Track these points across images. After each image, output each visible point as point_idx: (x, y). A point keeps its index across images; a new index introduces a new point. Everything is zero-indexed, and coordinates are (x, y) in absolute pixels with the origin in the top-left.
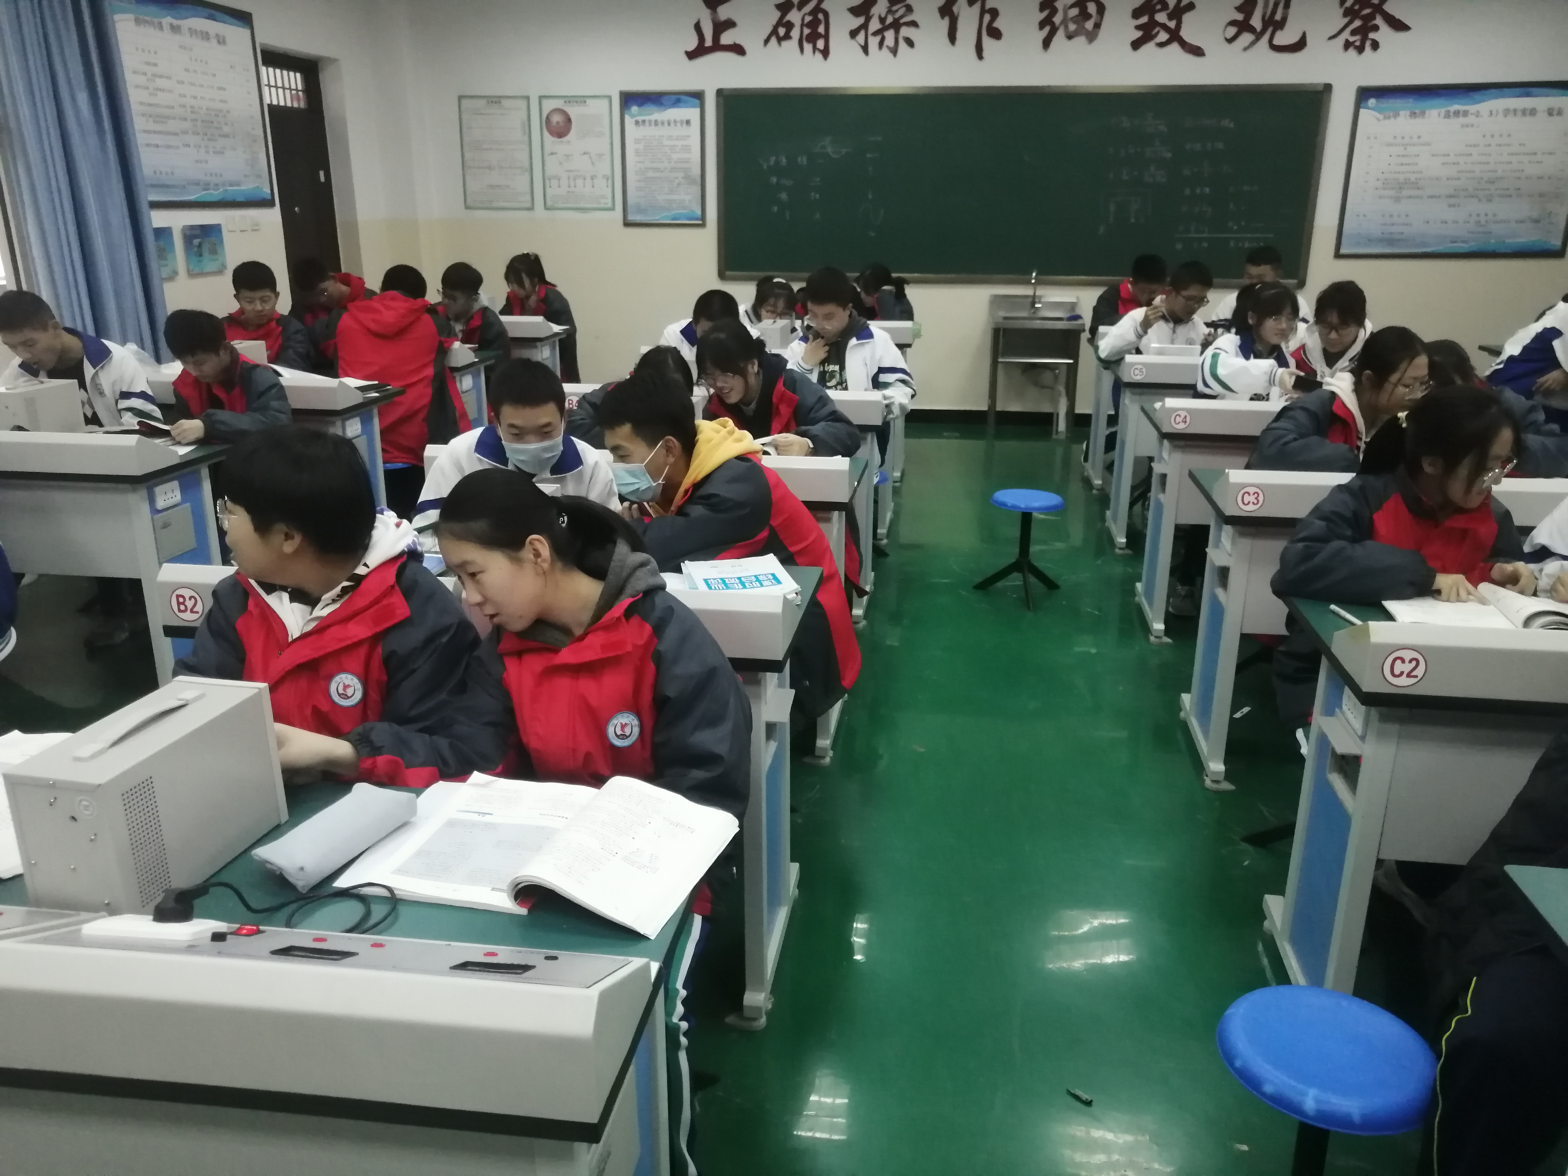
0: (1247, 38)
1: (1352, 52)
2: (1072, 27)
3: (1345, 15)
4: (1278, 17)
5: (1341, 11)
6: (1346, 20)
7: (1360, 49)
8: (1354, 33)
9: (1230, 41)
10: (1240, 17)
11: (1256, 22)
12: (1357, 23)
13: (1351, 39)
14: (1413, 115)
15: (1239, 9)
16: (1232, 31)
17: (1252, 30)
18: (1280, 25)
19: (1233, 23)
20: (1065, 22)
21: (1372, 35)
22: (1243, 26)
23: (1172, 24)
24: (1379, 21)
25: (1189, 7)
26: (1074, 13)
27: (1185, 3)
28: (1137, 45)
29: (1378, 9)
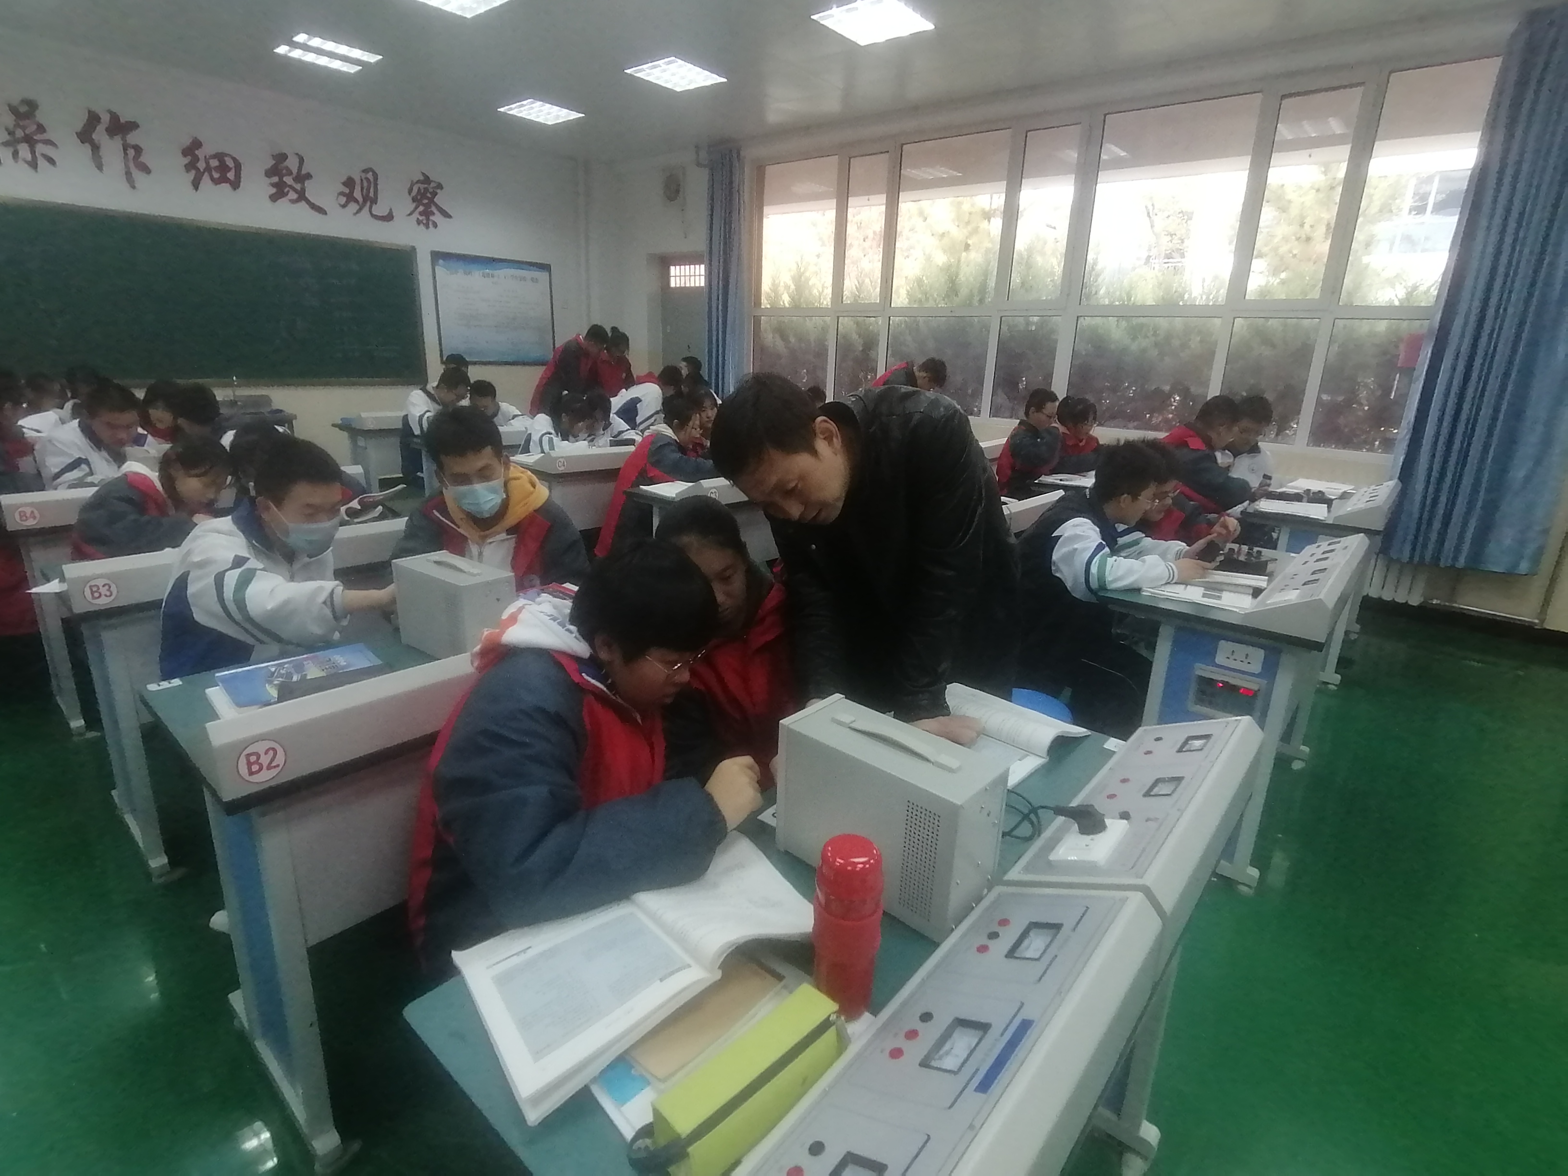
0: (353, 207)
1: (422, 227)
2: (216, 175)
3: (413, 201)
4: (372, 194)
5: (410, 199)
6: (414, 205)
7: (427, 227)
8: (421, 214)
9: (344, 206)
10: (347, 191)
11: (357, 194)
12: (421, 208)
13: (421, 218)
14: (465, 273)
15: (344, 184)
16: (343, 200)
17: (356, 201)
18: (374, 201)
19: (342, 194)
20: (208, 169)
21: (432, 218)
22: (350, 198)
23: (298, 187)
24: (433, 209)
25: (309, 176)
26: (214, 163)
27: (304, 172)
28: (274, 198)
29: (432, 201)
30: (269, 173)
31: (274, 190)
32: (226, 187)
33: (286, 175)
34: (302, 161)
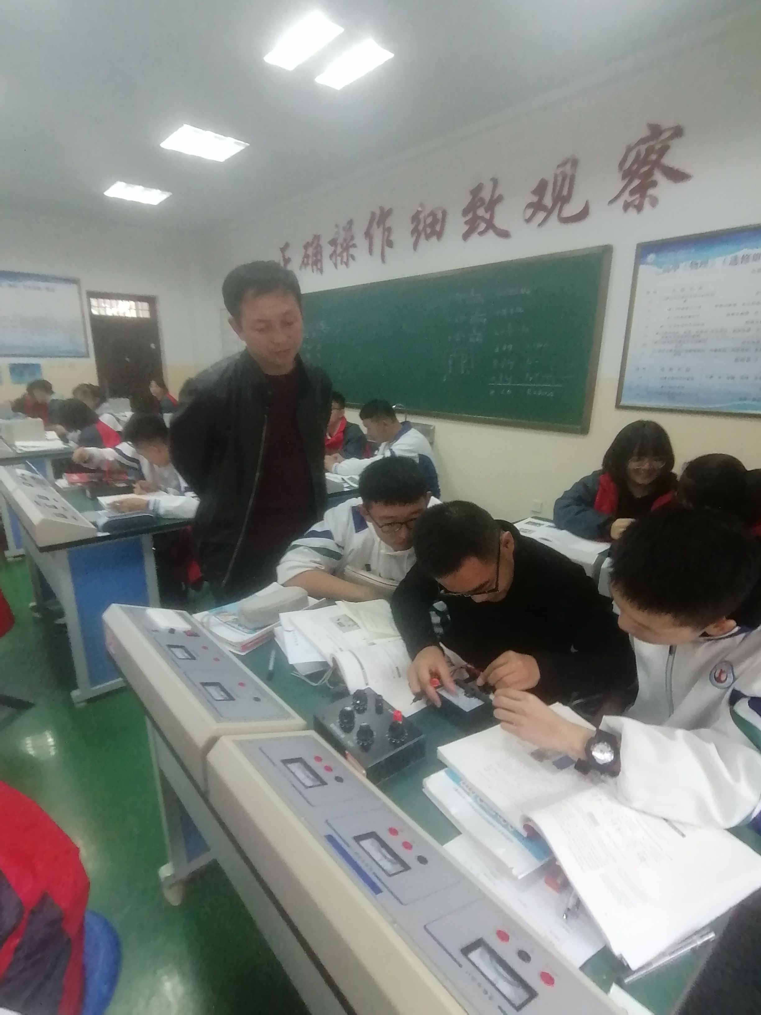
0: (541, 215)
1: (632, 212)
2: (429, 231)
3: (624, 178)
4: (565, 193)
5: (619, 175)
6: (625, 182)
7: (639, 208)
8: (632, 193)
9: (528, 221)
10: (535, 199)
11: (548, 201)
12: (636, 182)
14: (694, 265)
15: (534, 192)
16: (530, 212)
17: (544, 208)
18: (567, 199)
19: (530, 205)
20: (424, 229)
21: (651, 192)
22: (537, 207)
23: (488, 215)
24: (658, 176)
25: (500, 199)
26: (429, 220)
27: (496, 196)
28: (466, 236)
29: (657, 164)
30: (465, 212)
31: (466, 228)
32: (434, 239)
33: (479, 207)
34: (495, 182)
